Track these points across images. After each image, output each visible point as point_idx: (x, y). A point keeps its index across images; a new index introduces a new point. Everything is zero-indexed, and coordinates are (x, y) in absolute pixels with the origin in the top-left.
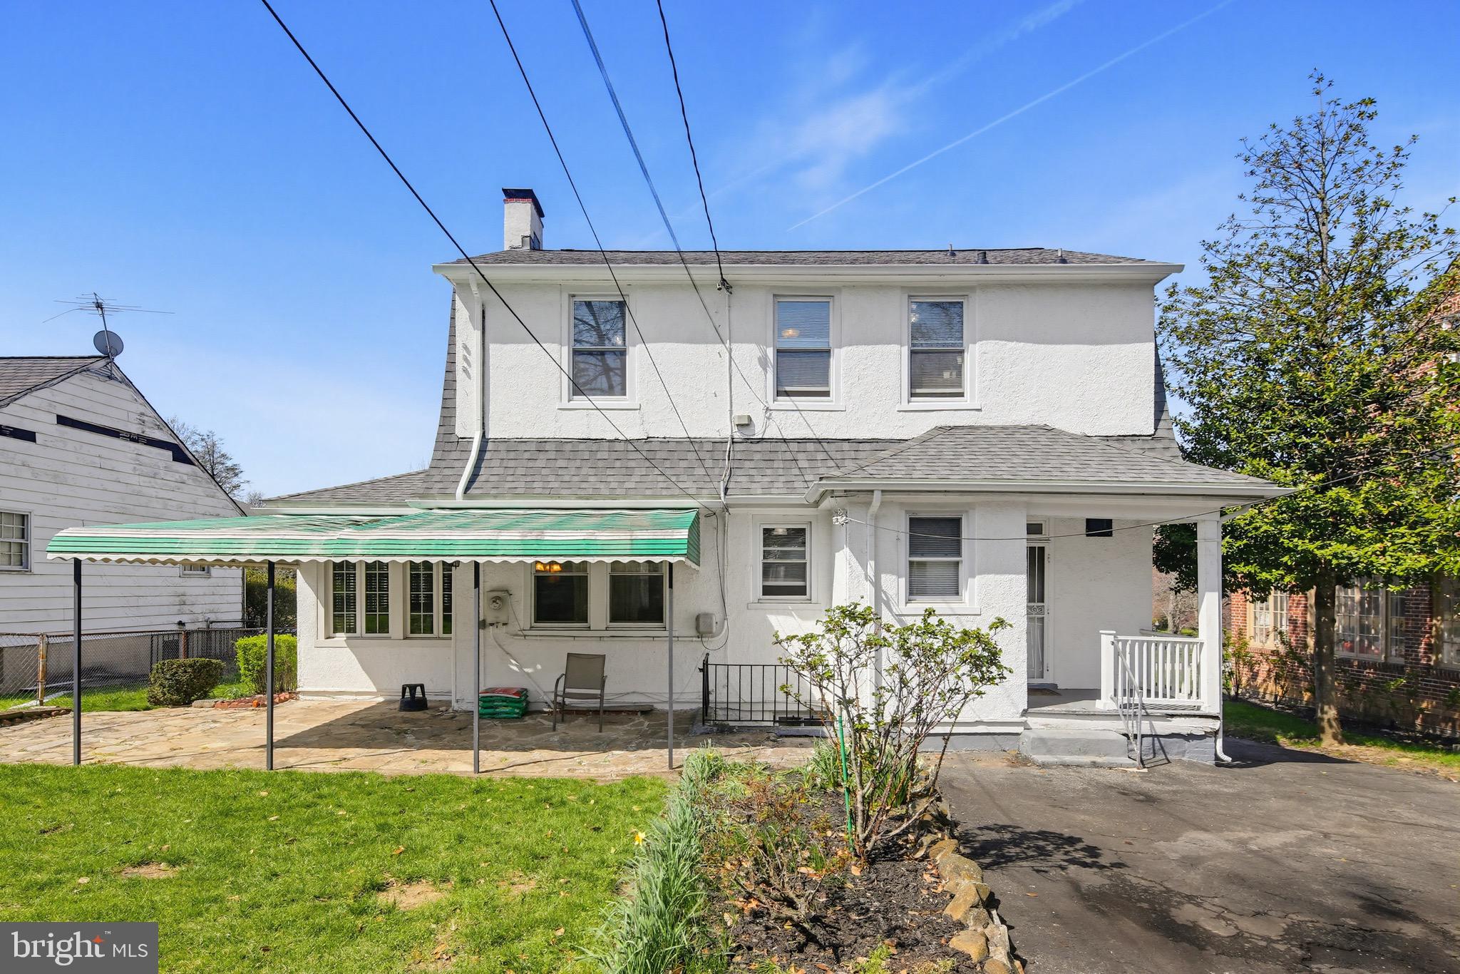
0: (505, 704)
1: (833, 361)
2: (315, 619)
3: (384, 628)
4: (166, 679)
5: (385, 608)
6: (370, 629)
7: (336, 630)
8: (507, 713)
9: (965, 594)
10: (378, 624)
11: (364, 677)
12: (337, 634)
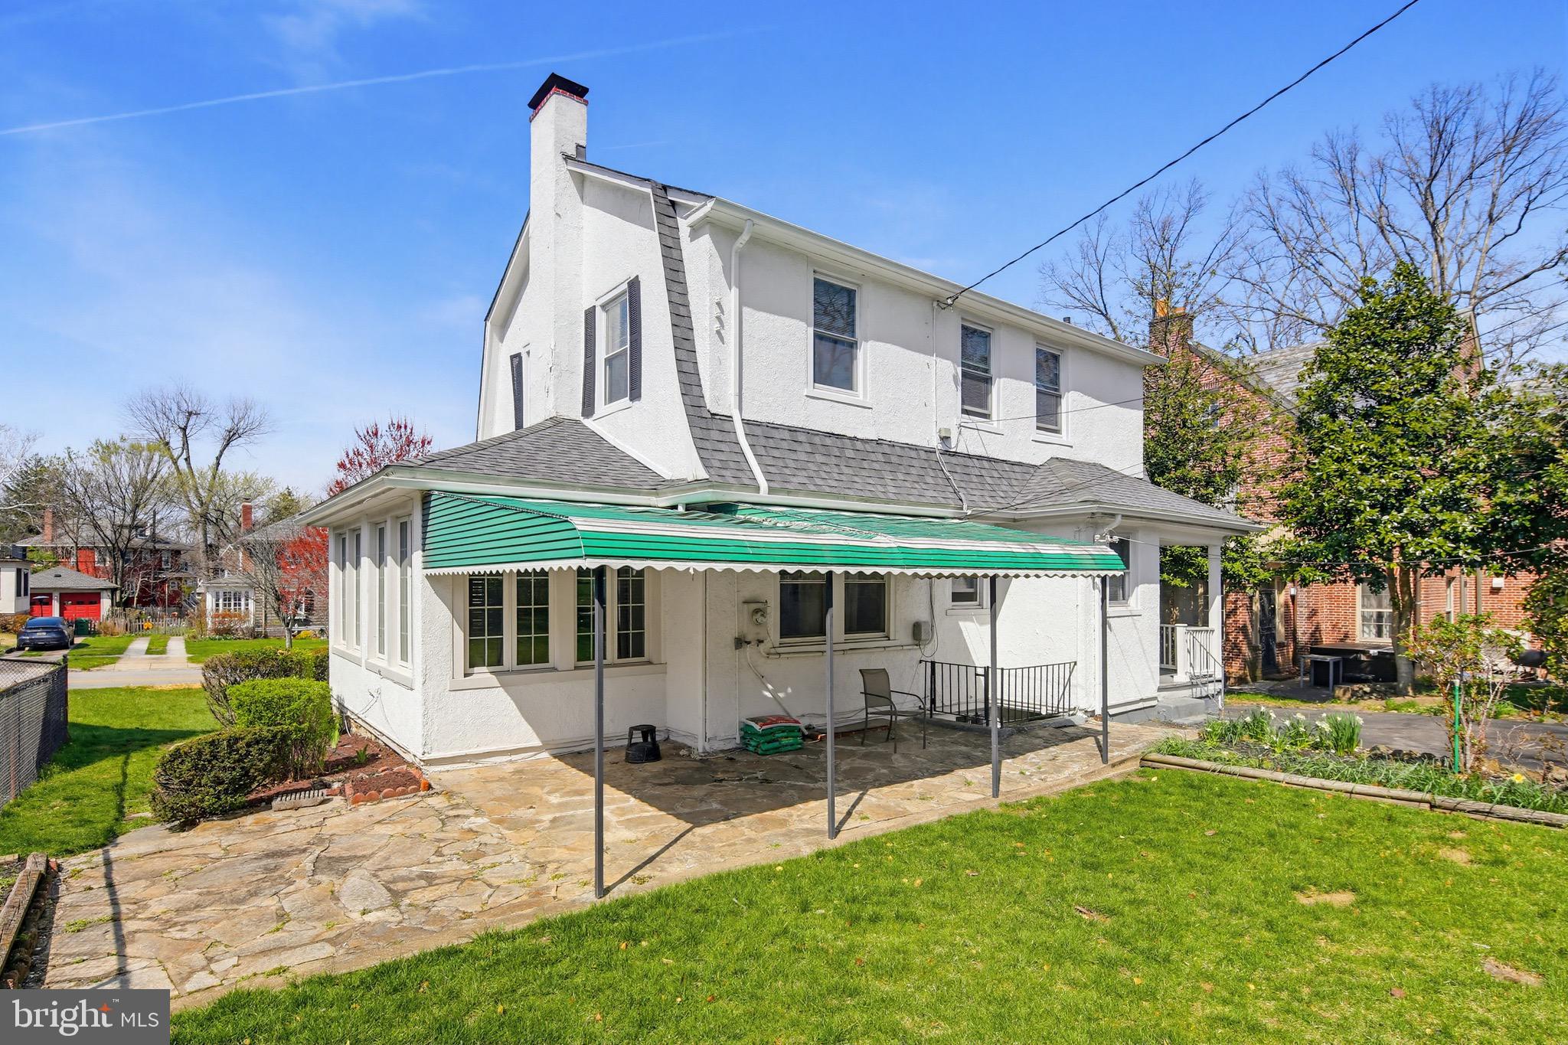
0: (785, 734)
1: (994, 389)
2: (450, 649)
3: (543, 657)
4: (225, 769)
5: (543, 627)
6: (523, 659)
7: (472, 665)
8: (792, 745)
9: (1132, 601)
10: (535, 652)
11: (526, 727)
12: (476, 669)
